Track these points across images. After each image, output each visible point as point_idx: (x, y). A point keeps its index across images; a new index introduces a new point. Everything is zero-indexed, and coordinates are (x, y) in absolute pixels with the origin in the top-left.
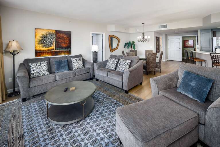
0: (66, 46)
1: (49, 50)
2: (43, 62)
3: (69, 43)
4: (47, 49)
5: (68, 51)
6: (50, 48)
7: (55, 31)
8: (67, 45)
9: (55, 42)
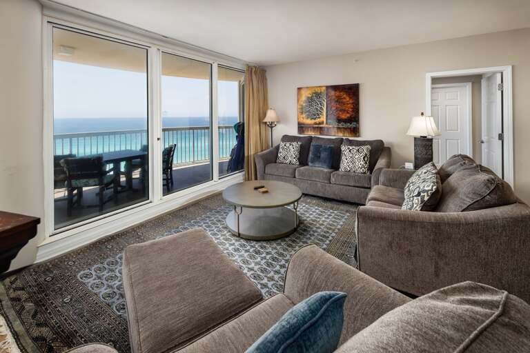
0: (346, 117)
1: (316, 124)
2: (294, 144)
3: (353, 111)
4: (313, 121)
5: (350, 128)
6: (318, 121)
7: (324, 88)
8: (348, 115)
9: (325, 109)
